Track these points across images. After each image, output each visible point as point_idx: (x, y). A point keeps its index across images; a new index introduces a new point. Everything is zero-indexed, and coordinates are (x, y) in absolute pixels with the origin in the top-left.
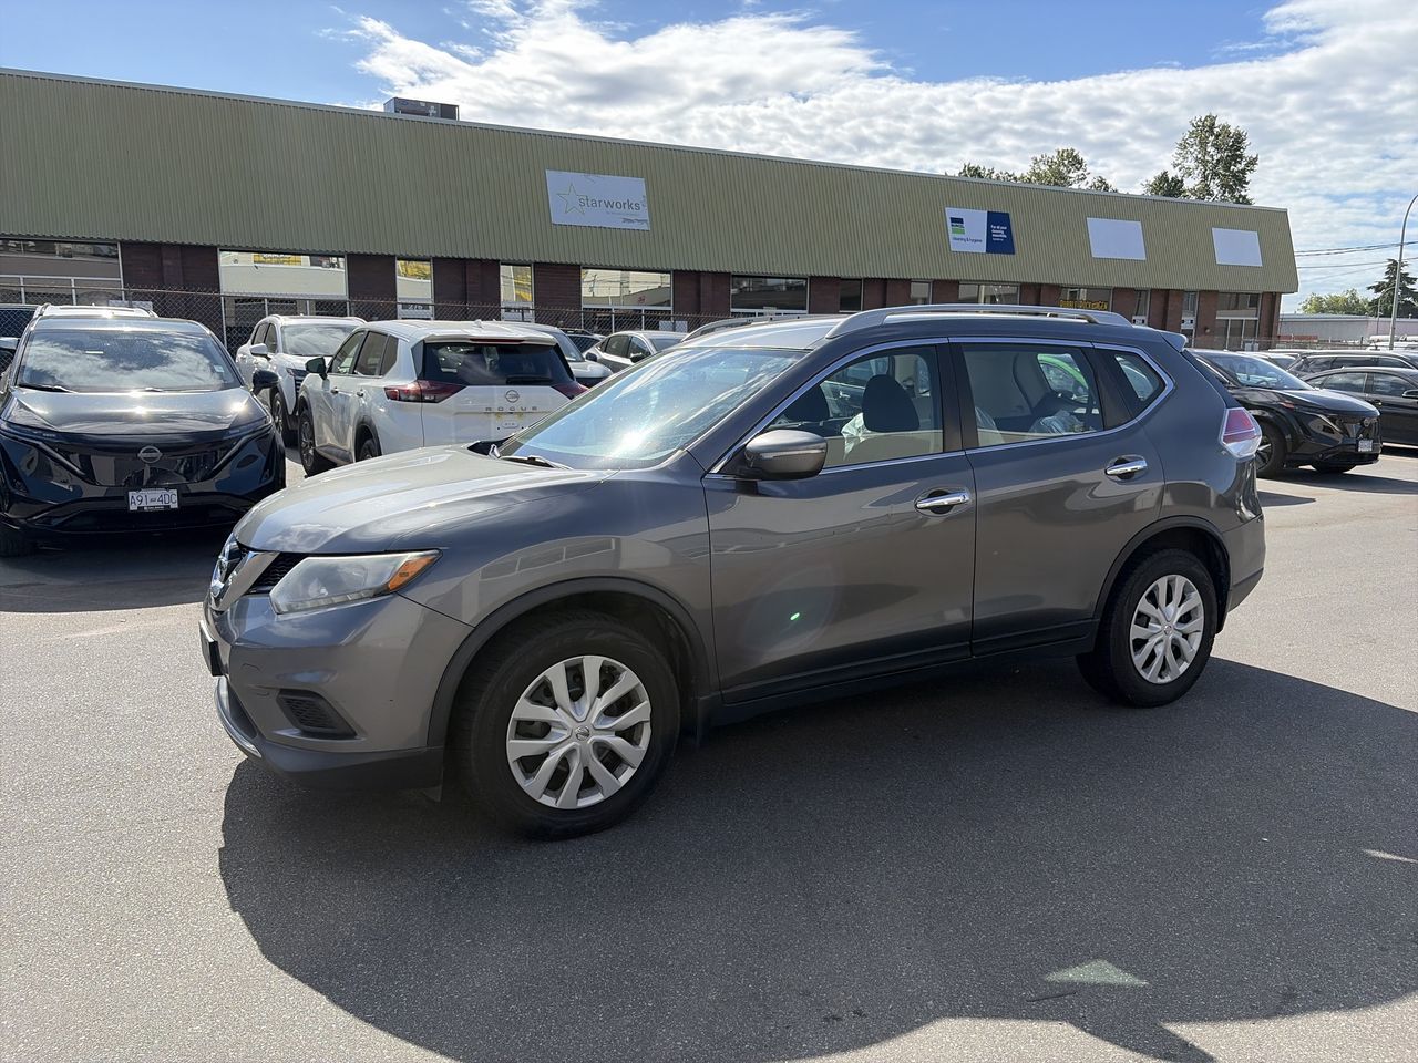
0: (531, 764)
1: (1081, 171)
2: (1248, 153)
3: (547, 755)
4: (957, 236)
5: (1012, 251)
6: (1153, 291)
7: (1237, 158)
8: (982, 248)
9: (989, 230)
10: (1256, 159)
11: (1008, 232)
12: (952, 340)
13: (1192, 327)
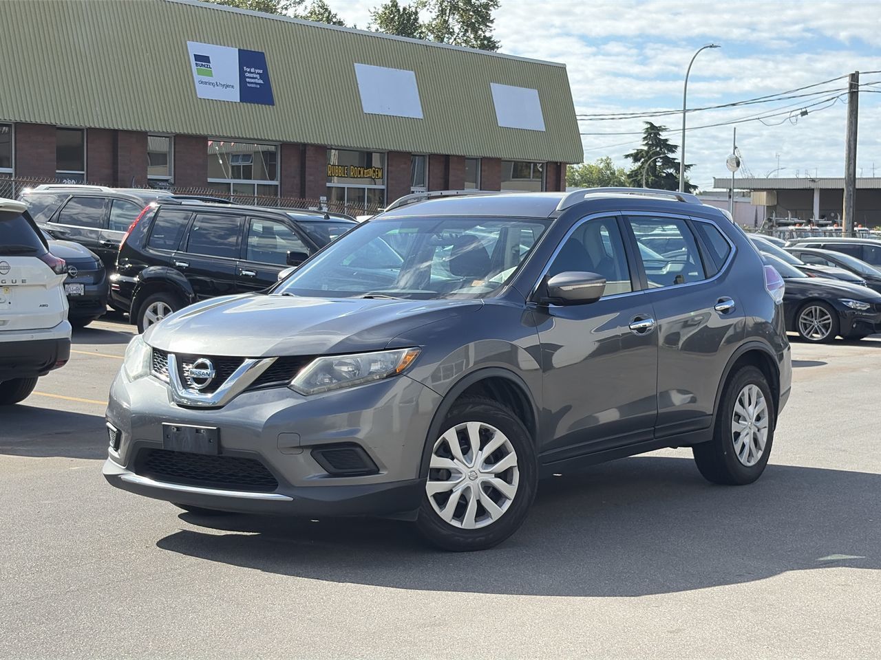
0: (442, 498)
3: (451, 492)
4: (205, 78)
5: (270, 101)
6: (433, 157)
8: (234, 95)
9: (242, 73)
11: (265, 76)
12: (624, 213)
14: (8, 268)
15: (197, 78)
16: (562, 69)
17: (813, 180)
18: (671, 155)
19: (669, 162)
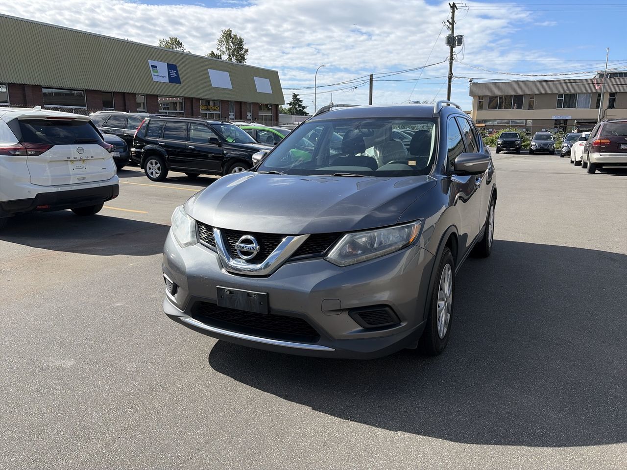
1: (182, 48)
2: (245, 47)
4: (156, 74)
5: (179, 82)
6: (236, 102)
7: (241, 49)
8: (167, 80)
9: (169, 72)
10: (248, 50)
11: (177, 73)
13: (250, 118)
14: (83, 150)
15: (153, 74)
16: (277, 72)
19: (300, 106)
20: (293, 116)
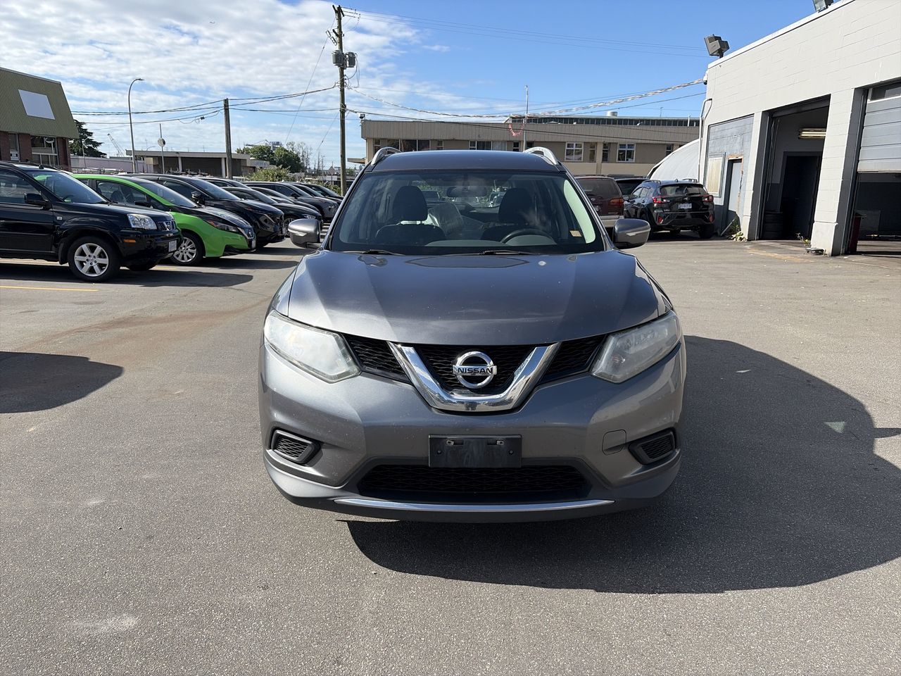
13: (17, 159)
16: (58, 83)
17: (177, 153)
18: (89, 137)
19: (89, 141)
20: (80, 157)
